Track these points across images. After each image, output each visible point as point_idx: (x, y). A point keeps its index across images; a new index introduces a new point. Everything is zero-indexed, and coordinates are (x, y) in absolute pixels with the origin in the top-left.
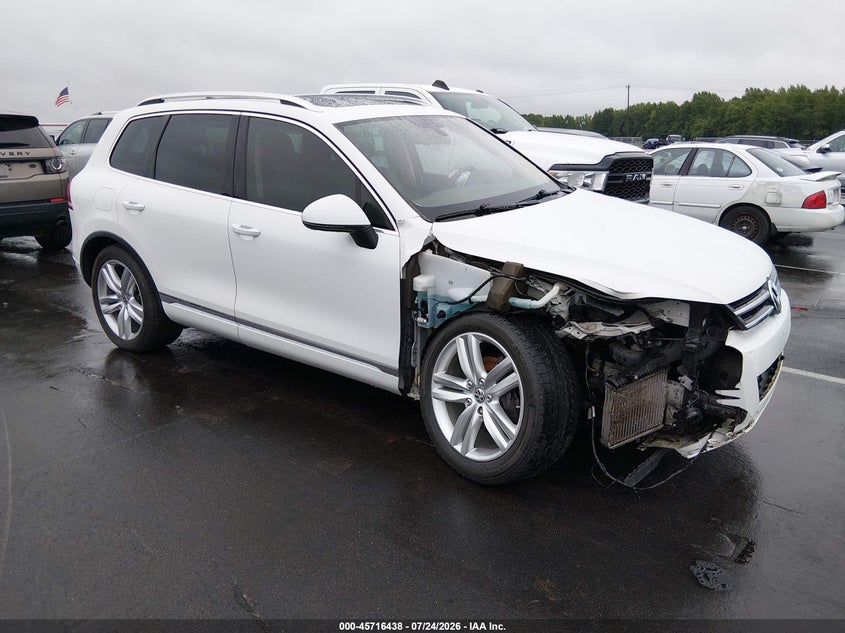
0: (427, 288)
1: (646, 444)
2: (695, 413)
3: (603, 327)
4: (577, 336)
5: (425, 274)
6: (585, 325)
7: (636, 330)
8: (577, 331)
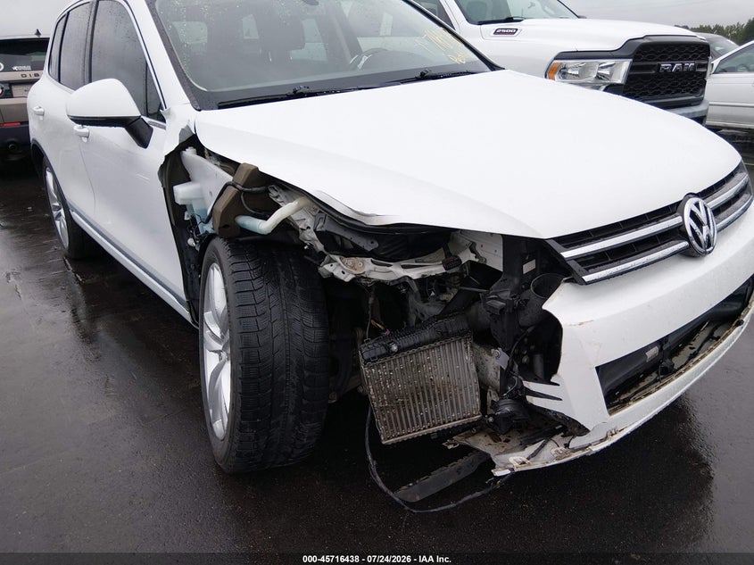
0: (191, 200)
1: (459, 439)
2: (507, 409)
3: (372, 266)
4: (341, 277)
5: (195, 181)
6: (350, 261)
7: (415, 274)
8: (340, 269)
